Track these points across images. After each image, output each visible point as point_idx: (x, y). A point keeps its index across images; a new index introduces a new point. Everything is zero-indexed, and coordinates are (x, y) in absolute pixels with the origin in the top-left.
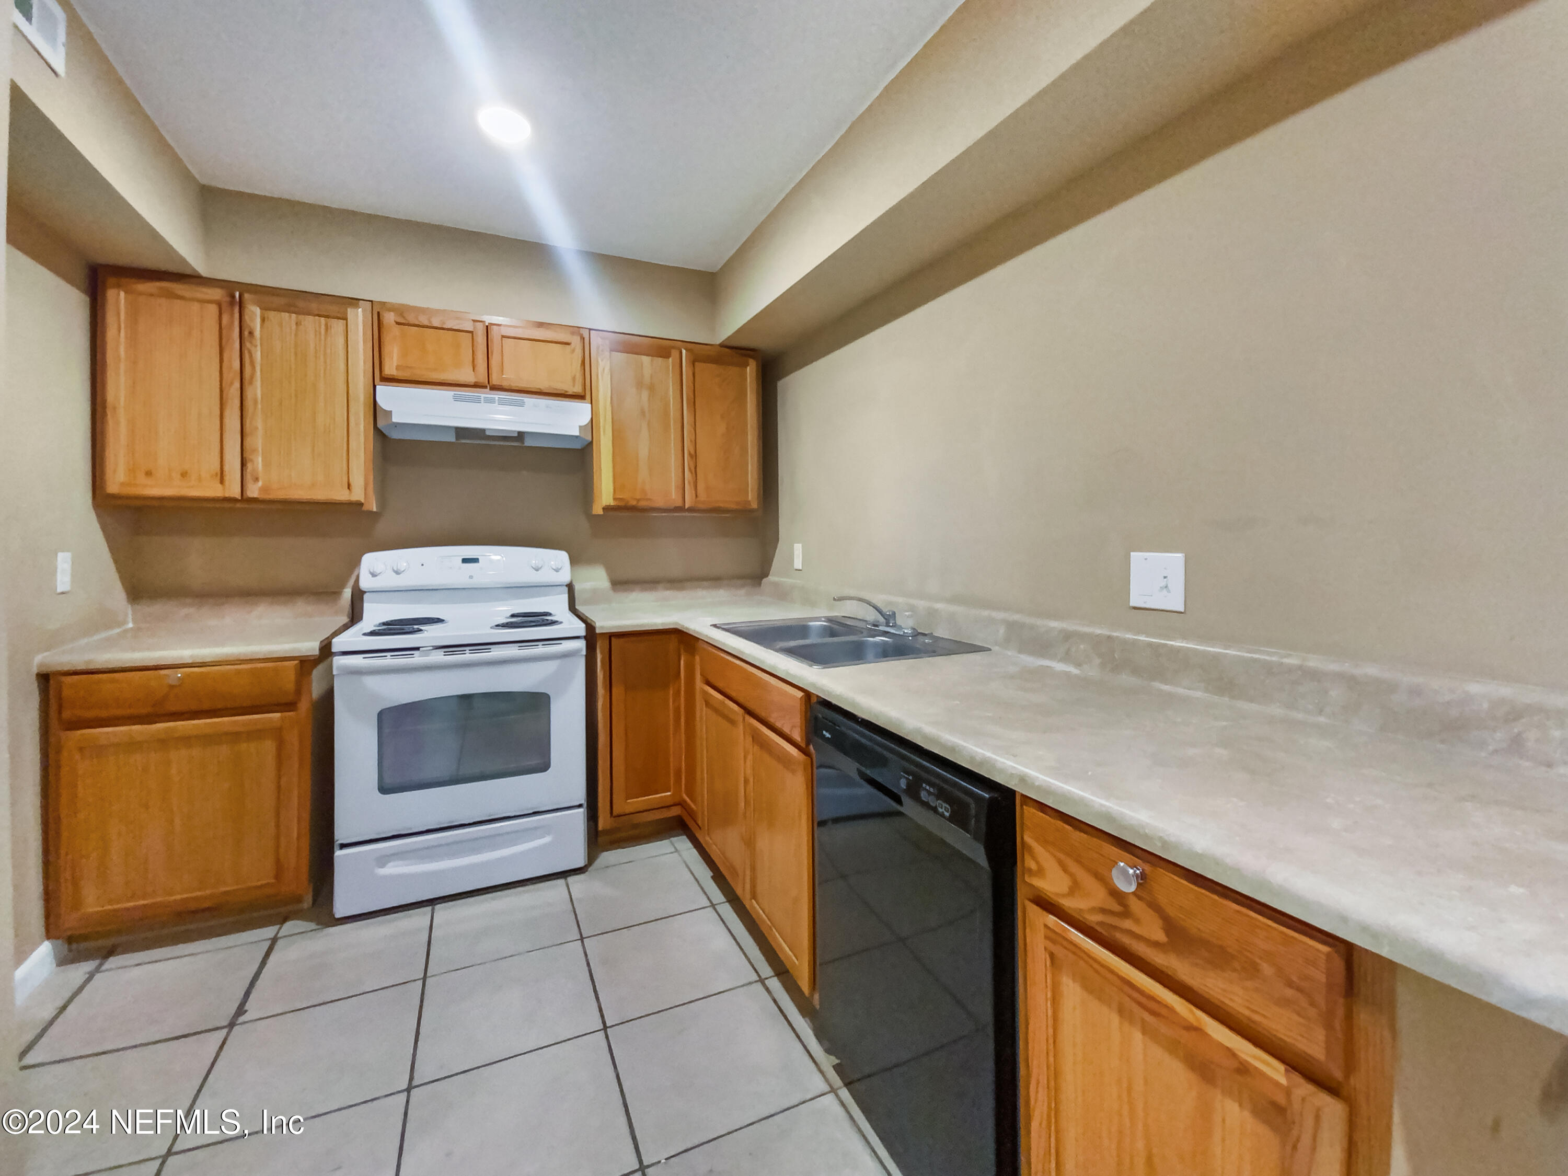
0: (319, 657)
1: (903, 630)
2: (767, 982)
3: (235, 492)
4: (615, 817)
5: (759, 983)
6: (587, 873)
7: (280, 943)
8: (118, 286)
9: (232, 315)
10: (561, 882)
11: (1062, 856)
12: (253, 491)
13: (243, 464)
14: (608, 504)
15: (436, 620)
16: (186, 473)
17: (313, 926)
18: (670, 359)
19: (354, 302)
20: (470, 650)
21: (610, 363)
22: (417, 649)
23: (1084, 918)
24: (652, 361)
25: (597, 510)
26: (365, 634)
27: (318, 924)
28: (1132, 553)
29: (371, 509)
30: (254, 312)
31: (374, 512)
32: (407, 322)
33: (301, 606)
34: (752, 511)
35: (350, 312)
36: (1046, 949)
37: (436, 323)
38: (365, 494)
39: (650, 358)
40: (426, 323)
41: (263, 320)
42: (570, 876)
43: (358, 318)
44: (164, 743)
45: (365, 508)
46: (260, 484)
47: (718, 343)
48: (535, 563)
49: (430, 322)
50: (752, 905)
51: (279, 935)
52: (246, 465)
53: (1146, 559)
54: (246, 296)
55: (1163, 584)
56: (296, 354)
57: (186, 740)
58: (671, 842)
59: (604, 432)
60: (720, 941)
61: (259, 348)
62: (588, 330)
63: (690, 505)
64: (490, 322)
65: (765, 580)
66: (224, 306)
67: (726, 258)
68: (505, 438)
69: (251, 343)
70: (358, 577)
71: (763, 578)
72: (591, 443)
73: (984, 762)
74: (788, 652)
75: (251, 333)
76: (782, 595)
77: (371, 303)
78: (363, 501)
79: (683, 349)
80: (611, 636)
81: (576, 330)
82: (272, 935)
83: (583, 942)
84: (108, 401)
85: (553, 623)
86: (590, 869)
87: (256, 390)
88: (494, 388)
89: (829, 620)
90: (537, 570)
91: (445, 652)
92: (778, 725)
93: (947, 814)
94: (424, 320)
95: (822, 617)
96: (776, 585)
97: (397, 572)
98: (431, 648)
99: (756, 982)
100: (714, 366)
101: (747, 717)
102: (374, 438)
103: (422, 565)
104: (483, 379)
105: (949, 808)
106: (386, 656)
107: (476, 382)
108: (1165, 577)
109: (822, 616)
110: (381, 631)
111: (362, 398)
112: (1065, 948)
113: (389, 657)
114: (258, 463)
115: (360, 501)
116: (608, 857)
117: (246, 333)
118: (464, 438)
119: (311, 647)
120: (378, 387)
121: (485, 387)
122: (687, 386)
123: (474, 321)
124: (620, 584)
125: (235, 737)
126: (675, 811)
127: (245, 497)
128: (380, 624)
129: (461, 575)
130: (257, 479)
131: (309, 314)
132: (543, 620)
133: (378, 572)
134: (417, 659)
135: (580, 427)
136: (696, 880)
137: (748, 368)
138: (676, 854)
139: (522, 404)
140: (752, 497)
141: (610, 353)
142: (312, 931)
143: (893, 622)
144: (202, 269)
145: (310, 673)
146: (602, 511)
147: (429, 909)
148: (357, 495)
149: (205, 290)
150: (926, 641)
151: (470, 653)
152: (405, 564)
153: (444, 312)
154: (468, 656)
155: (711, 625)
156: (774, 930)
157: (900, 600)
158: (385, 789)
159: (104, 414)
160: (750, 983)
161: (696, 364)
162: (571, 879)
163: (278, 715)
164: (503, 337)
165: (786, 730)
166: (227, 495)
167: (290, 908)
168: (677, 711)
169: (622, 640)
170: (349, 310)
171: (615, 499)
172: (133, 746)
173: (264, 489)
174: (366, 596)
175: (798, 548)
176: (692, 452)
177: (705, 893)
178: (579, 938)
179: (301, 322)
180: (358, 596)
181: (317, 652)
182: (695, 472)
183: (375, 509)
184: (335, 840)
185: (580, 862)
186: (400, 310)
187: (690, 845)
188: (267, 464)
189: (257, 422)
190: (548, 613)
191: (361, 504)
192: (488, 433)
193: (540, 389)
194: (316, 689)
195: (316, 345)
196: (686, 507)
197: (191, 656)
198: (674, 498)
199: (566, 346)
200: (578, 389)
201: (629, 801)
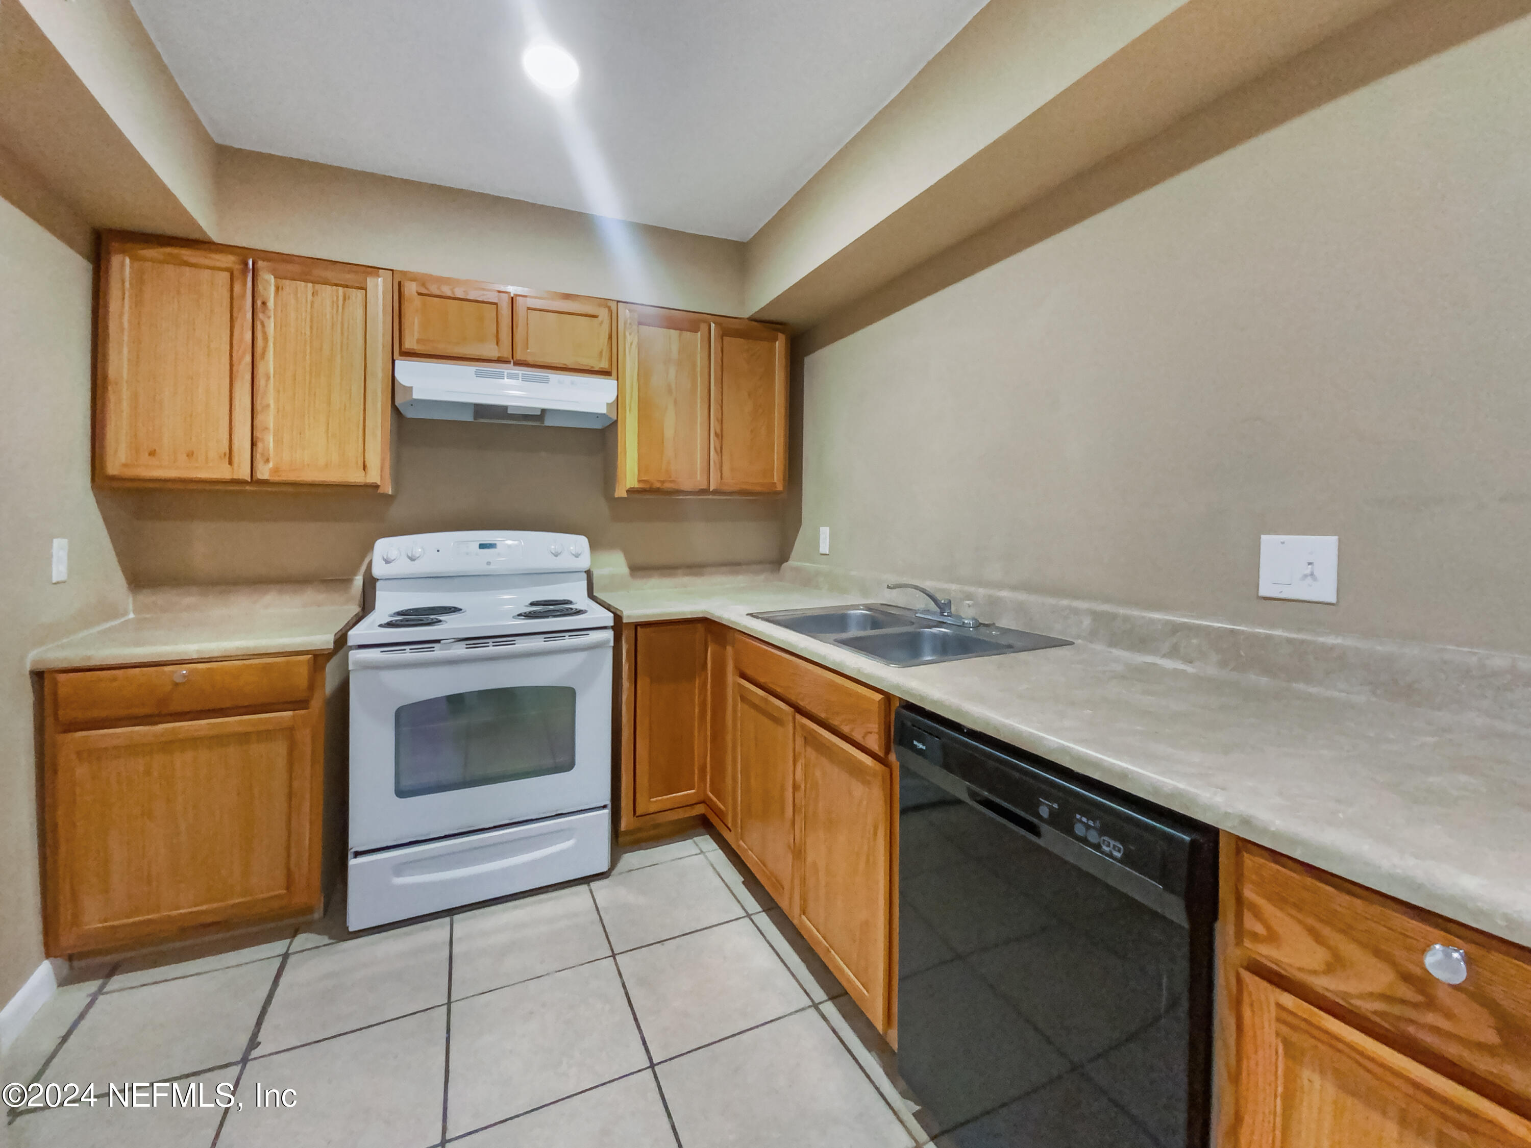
0: (333, 650)
1: (963, 620)
2: (821, 1007)
3: (245, 474)
4: (637, 817)
5: (813, 1008)
6: (610, 878)
7: (292, 960)
8: (123, 252)
9: (244, 284)
10: (583, 888)
11: (1310, 921)
12: (264, 473)
13: (253, 444)
14: (632, 486)
15: (453, 609)
16: (193, 453)
17: (326, 940)
18: (699, 334)
19: (374, 270)
20: (493, 642)
21: (638, 336)
22: (438, 641)
23: (1350, 1004)
24: (680, 335)
25: (620, 492)
26: (381, 626)
27: (330, 938)
28: (1263, 537)
29: (386, 492)
30: (268, 281)
31: (389, 495)
32: (429, 293)
33: (310, 595)
34: (777, 493)
35: (370, 282)
36: (1278, 1034)
37: (459, 293)
38: (381, 476)
39: (678, 332)
40: (449, 294)
41: (277, 288)
42: (593, 881)
43: (378, 287)
44: (168, 745)
45: (381, 491)
46: (271, 465)
47: (747, 316)
48: (555, 548)
49: (453, 293)
50: (801, 922)
51: (290, 952)
52: (256, 445)
53: (1283, 543)
54: (260, 264)
55: (1308, 571)
56: (311, 328)
57: (194, 742)
58: (695, 842)
59: (630, 410)
60: (763, 959)
61: (272, 319)
62: (616, 302)
63: (715, 488)
64: (516, 293)
65: (785, 565)
66: (236, 273)
67: (761, 225)
68: (526, 417)
69: (264, 312)
70: (370, 563)
71: (784, 563)
72: (616, 421)
73: (1176, 794)
74: (844, 644)
75: (264, 303)
76: (807, 582)
77: (391, 272)
78: (379, 483)
79: (712, 323)
80: (637, 626)
81: (604, 302)
82: (283, 951)
83: (615, 959)
84: (109, 376)
85: (579, 612)
86: (612, 873)
87: (269, 365)
88: (518, 363)
89: (868, 607)
90: (556, 556)
91: (467, 645)
92: (846, 729)
93: (1118, 855)
94: (446, 290)
95: (861, 605)
96: (797, 570)
97: (412, 559)
98: (453, 640)
99: (810, 1007)
100: (741, 341)
101: (798, 716)
102: (391, 415)
103: (438, 551)
104: (507, 354)
105: (1122, 847)
106: (405, 650)
107: (499, 357)
108: (1310, 564)
109: (860, 603)
110: (398, 623)
111: (380, 375)
112: (1315, 1038)
113: (408, 651)
114: (268, 442)
115: (376, 483)
116: (631, 859)
117: (259, 303)
118: (482, 417)
119: (324, 640)
120: (397, 362)
121: (508, 362)
122: (715, 361)
123: (499, 292)
124: (638, 569)
125: (243, 738)
126: (700, 810)
127: (254, 478)
128: (394, 614)
129: (478, 561)
130: (267, 461)
131: (325, 283)
132: (567, 609)
133: (393, 559)
134: (438, 652)
135: (607, 404)
136: (727, 885)
137: (777, 343)
138: (701, 856)
139: (546, 381)
140: (777, 478)
141: (638, 326)
142: (325, 945)
143: (949, 611)
144: (214, 235)
145: (324, 668)
146: (626, 493)
147: (447, 920)
148: (373, 477)
149: (214, 256)
150: (994, 633)
151: (493, 646)
152: (420, 550)
153: (466, 282)
154: (491, 649)
155: (747, 615)
156: (833, 952)
157: (954, 587)
158: (401, 793)
159: (105, 388)
160: (803, 1009)
161: (724, 337)
162: (594, 885)
163: (290, 713)
164: (529, 309)
165: (858, 736)
166: (235, 477)
167: (301, 919)
168: (703, 704)
169: (648, 630)
170: (368, 279)
171: (639, 481)
172: (133, 749)
173: (276, 470)
174: (378, 584)
175: (825, 532)
176: (719, 431)
177: (739, 902)
178: (611, 954)
179: (317, 291)
180: (370, 583)
181: (331, 646)
182: (720, 452)
183: (390, 493)
184: (350, 847)
185: (602, 865)
186: (422, 280)
187: (715, 846)
188: (278, 442)
189: (269, 397)
190: (569, 601)
191: (377, 487)
192: (510, 412)
193: (565, 365)
194: (330, 684)
195: (333, 317)
196: (711, 490)
197: (198, 651)
198: (699, 481)
199: (593, 319)
200: (604, 365)
201: (652, 800)
